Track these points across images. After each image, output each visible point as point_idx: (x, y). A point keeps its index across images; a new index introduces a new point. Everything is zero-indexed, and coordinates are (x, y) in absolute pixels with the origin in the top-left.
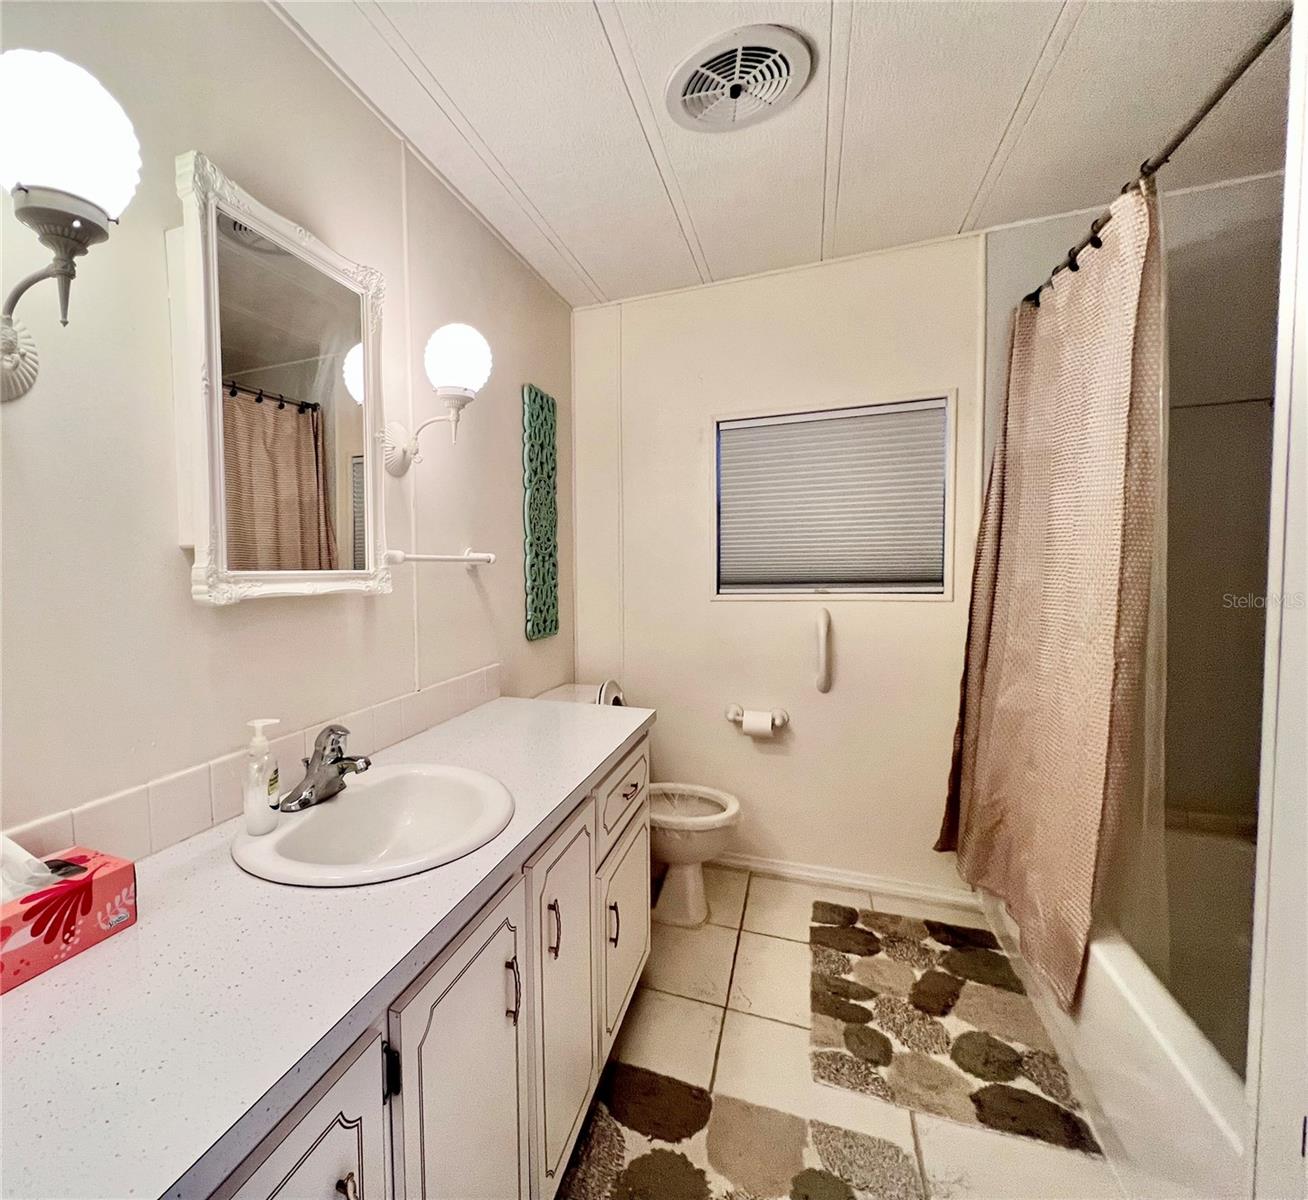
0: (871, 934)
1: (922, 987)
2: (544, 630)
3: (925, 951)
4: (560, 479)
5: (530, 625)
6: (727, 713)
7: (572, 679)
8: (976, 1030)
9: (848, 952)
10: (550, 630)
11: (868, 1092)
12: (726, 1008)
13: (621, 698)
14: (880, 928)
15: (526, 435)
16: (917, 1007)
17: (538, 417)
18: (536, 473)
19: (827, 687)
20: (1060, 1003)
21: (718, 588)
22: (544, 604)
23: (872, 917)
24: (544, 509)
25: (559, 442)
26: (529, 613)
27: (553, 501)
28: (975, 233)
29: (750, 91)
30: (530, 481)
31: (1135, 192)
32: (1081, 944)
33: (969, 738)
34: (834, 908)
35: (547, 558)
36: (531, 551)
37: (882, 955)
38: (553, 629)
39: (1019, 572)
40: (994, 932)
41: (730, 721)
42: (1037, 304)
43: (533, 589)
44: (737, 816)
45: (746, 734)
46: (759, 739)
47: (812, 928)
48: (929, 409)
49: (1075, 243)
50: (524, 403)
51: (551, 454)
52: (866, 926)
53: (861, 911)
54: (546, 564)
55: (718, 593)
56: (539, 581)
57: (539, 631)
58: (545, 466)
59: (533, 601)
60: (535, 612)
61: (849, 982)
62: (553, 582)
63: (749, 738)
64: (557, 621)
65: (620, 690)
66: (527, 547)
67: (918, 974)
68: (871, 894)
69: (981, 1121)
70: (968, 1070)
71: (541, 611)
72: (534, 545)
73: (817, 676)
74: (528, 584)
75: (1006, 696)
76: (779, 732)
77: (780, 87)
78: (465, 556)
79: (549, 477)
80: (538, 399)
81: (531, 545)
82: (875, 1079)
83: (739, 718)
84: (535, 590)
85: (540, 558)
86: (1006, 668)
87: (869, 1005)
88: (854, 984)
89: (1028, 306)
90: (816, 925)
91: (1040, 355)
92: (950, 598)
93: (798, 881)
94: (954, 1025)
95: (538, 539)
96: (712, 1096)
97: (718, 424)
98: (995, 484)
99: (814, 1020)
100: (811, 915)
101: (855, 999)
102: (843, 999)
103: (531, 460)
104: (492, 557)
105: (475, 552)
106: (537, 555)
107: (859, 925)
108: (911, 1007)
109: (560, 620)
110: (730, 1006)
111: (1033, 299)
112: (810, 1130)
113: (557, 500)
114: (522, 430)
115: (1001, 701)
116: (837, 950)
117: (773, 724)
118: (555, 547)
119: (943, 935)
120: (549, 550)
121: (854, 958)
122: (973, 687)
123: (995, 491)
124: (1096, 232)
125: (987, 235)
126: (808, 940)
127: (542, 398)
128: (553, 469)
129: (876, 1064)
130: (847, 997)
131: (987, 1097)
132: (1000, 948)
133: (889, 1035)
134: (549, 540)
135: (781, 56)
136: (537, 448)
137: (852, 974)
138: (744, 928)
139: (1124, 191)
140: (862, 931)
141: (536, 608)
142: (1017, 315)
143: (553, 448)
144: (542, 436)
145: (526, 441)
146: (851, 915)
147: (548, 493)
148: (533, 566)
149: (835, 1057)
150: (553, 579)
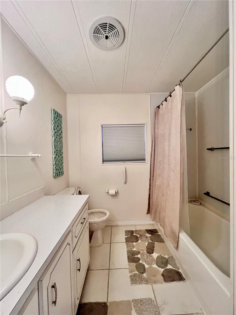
0: (137, 236)
1: (148, 247)
2: (59, 175)
3: (147, 237)
4: (63, 135)
5: (54, 174)
6: (105, 191)
7: (68, 186)
8: (159, 255)
9: (133, 242)
10: (61, 175)
11: (143, 283)
12: (109, 269)
13: (81, 191)
14: (138, 234)
15: (53, 122)
16: (148, 253)
17: (56, 118)
18: (56, 133)
19: (125, 183)
20: (174, 247)
21: (103, 162)
22: (59, 168)
23: (136, 231)
24: (59, 143)
25: (63, 126)
26: (54, 171)
27: (61, 141)
28: (148, 93)
29: (110, 39)
30: (54, 135)
31: (179, 86)
32: (177, 234)
33: (151, 191)
34: (129, 231)
35: (60, 156)
36: (55, 154)
37: (139, 241)
38: (62, 174)
39: (159, 158)
40: (157, 229)
41: (106, 192)
42: (159, 108)
43: (55, 164)
44: (109, 216)
45: (110, 195)
46: (112, 196)
47: (125, 238)
48: (141, 126)
49: (166, 97)
50: (52, 114)
51: (61, 129)
52: (136, 234)
53: (134, 230)
54: (60, 157)
55: (103, 163)
56: (58, 162)
57: (58, 175)
58: (59, 131)
59: (55, 167)
60: (56, 170)
61: (135, 251)
62: (62, 162)
63: (110, 196)
64: (63, 172)
65: (80, 188)
66: (54, 153)
67: (147, 244)
68: (135, 225)
69: (165, 282)
70: (159, 267)
71: (58, 170)
72: (56, 152)
73: (124, 181)
74: (54, 163)
75: (158, 182)
76: (117, 193)
77: (117, 41)
78: (30, 155)
79: (60, 135)
80: (56, 114)
81: (55, 152)
82: (144, 279)
83: (108, 192)
84: (56, 164)
85: (58, 155)
86: (157, 177)
87: (139, 256)
88: (136, 251)
89: (158, 108)
90: (126, 237)
91: (160, 118)
92: (147, 163)
93: (121, 226)
94: (155, 255)
95: (57, 151)
96: (108, 304)
97: (102, 125)
98: (154, 141)
99: (129, 265)
100: (125, 235)
101: (136, 255)
102: (134, 256)
103: (54, 129)
104: (40, 155)
105: (34, 154)
106: (57, 155)
107: (134, 234)
108: (147, 253)
109: (64, 171)
110: (110, 269)
111: (159, 107)
112: (132, 304)
113: (63, 141)
114: (51, 121)
115: (157, 183)
116: (131, 242)
117: (115, 192)
118: (62, 153)
119: (149, 232)
120: (60, 154)
121: (134, 243)
122: (151, 180)
123: (154, 142)
124: (170, 94)
125: (150, 94)
126: (125, 241)
127: (58, 114)
128: (61, 133)
129: (143, 273)
130: (135, 255)
131: (165, 274)
132: (158, 232)
133: (144, 263)
134: (60, 151)
135: (117, 30)
136: (56, 126)
137: (135, 248)
138: (111, 242)
139: (176, 86)
140: (135, 236)
141: (56, 169)
142: (156, 110)
143: (61, 127)
144: (58, 123)
145: (53, 124)
146: (132, 232)
147: (60, 139)
148: (55, 158)
149: (135, 275)
150: (62, 161)
